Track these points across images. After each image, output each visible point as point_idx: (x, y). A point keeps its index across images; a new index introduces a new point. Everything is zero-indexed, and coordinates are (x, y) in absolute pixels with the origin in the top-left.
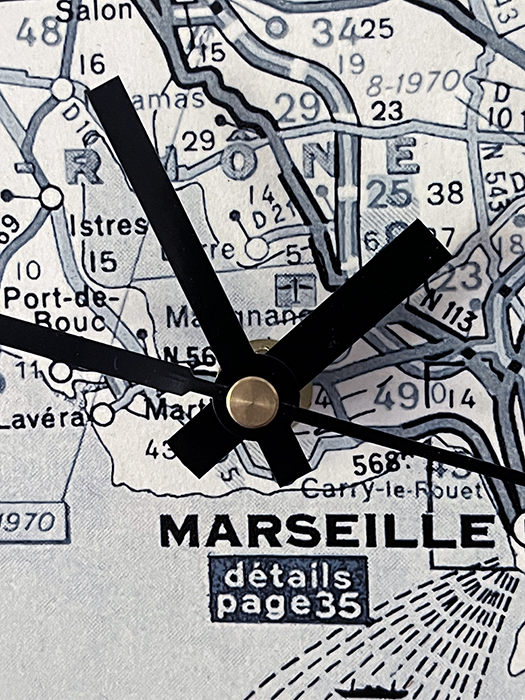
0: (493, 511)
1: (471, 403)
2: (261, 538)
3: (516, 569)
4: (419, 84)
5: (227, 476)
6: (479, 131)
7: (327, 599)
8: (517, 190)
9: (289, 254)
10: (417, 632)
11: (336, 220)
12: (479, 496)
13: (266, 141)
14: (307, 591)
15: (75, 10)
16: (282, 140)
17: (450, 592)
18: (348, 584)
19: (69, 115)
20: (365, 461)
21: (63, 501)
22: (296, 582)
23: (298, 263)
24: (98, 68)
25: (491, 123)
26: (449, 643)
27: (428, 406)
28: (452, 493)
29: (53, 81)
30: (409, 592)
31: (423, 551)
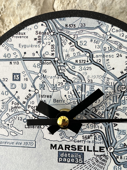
0: (105, 146)
1: (102, 128)
2: (67, 149)
3: (108, 156)
4: (95, 77)
5: (62, 138)
6: (104, 85)
7: (77, 159)
8: (110, 95)
9: (74, 102)
10: (91, 166)
11: (81, 97)
12: (102, 144)
13: (71, 84)
14: (74, 158)
15: (42, 63)
16: (73, 84)
17: (97, 159)
18: (81, 157)
19: (40, 79)
20: (84, 137)
21: (35, 141)
22: (72, 156)
23: (75, 104)
24: (45, 72)
25: (106, 84)
26: (97, 168)
27: (95, 128)
28: (98, 143)
29: (38, 73)
30: (91, 159)
31: (93, 152)
